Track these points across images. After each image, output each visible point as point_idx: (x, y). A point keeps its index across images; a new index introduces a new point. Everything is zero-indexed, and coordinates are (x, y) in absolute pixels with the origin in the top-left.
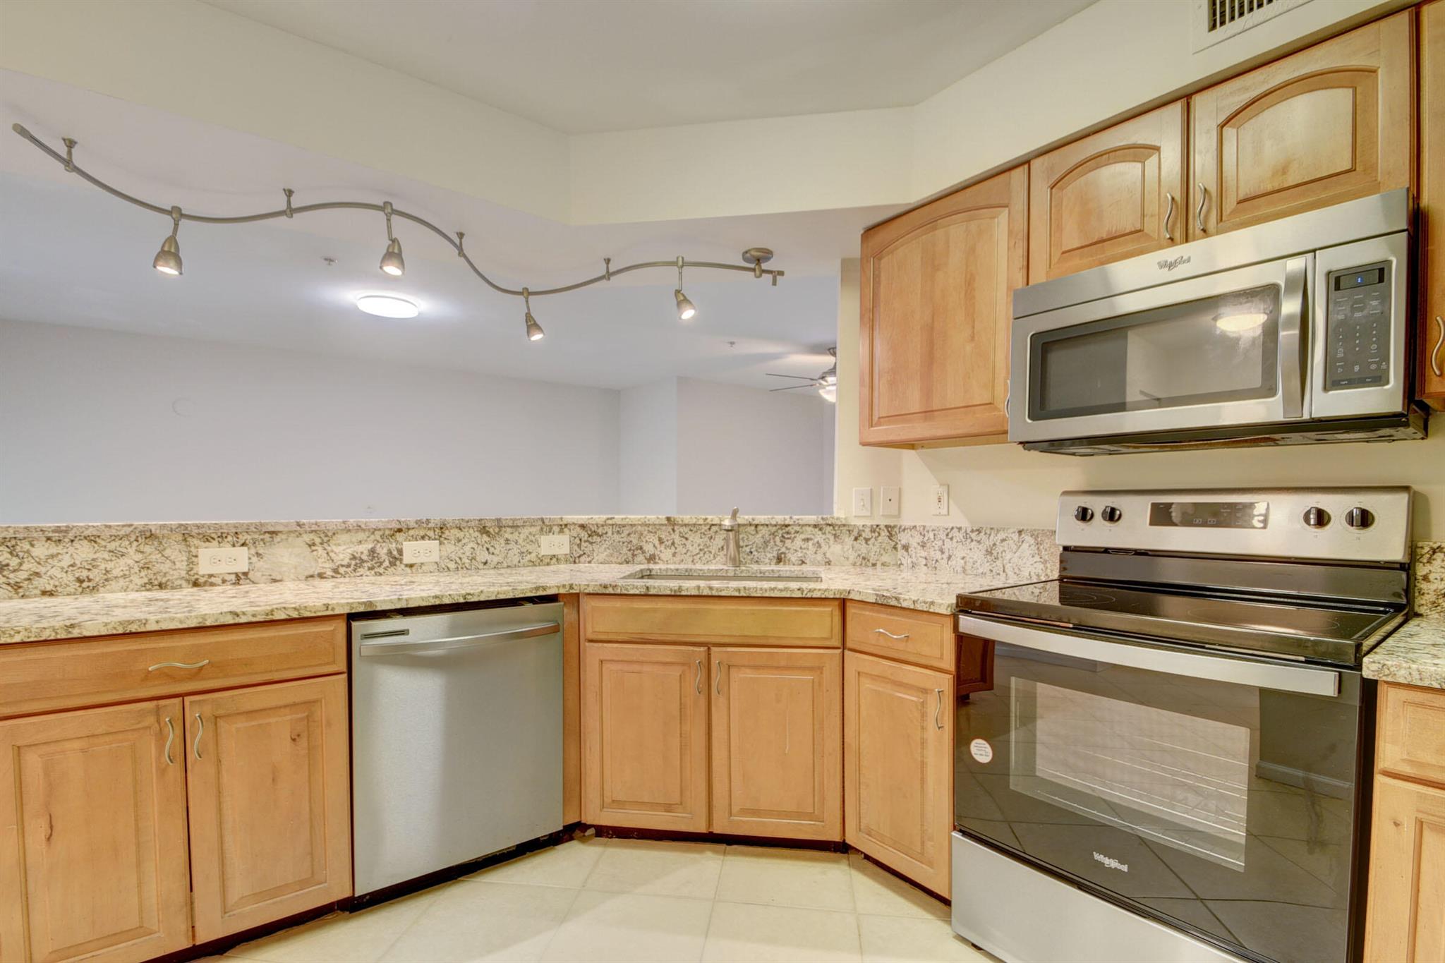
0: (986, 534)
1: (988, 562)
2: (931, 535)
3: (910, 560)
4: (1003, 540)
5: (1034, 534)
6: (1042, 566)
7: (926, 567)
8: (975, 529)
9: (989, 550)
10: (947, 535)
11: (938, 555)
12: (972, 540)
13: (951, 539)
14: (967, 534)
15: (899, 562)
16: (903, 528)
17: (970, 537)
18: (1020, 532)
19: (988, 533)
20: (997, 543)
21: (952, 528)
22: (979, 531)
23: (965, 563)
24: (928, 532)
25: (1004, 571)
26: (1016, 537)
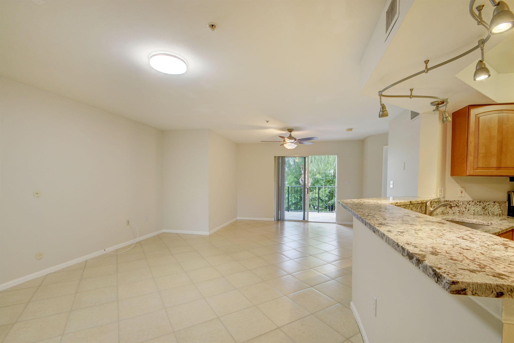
0: (482, 203)
1: (483, 211)
2: (461, 203)
3: (452, 212)
4: (488, 205)
5: (499, 203)
6: (501, 211)
7: (459, 214)
8: (478, 201)
9: (483, 207)
10: (468, 203)
11: (464, 209)
12: (477, 205)
13: (470, 204)
14: (475, 203)
15: (448, 212)
16: (450, 201)
18: (494, 202)
19: (483, 202)
20: (487, 205)
21: (470, 201)
22: (480, 202)
23: (475, 211)
24: (460, 202)
25: (488, 213)
26: (493, 204)
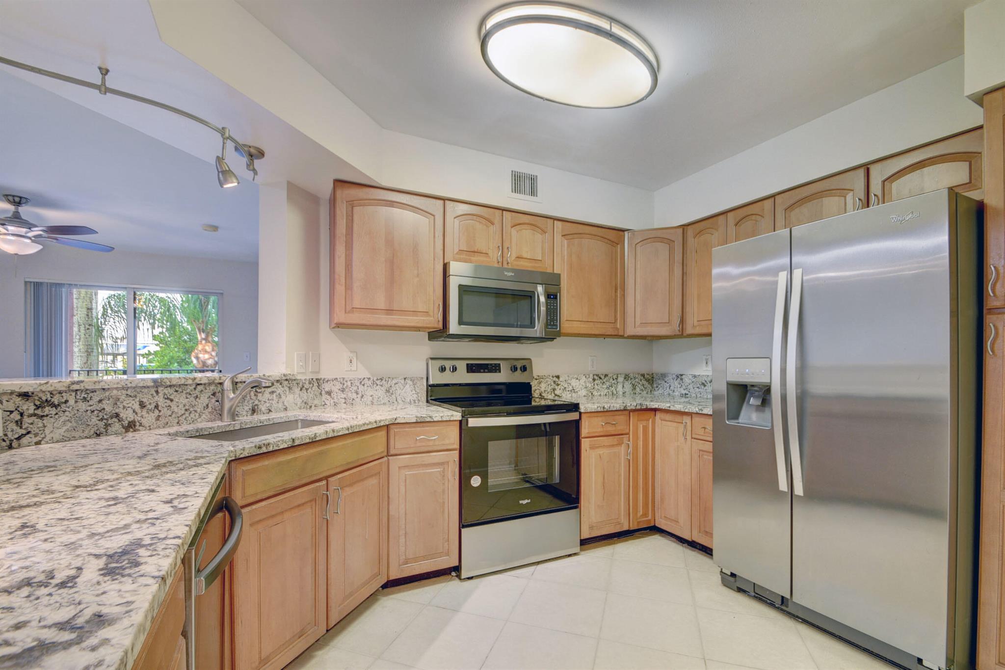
0: (386, 381)
1: (387, 396)
2: (349, 383)
3: (332, 401)
4: (396, 384)
5: (412, 380)
6: (416, 396)
7: (345, 405)
8: (379, 378)
9: (388, 390)
10: (361, 383)
11: (354, 396)
12: (377, 385)
13: (364, 385)
14: (374, 381)
15: (323, 403)
16: (327, 379)
17: (376, 383)
18: (405, 379)
19: (387, 380)
20: (393, 386)
21: (364, 378)
22: (382, 379)
23: (373, 399)
24: (347, 381)
25: (396, 400)
26: (403, 381)
